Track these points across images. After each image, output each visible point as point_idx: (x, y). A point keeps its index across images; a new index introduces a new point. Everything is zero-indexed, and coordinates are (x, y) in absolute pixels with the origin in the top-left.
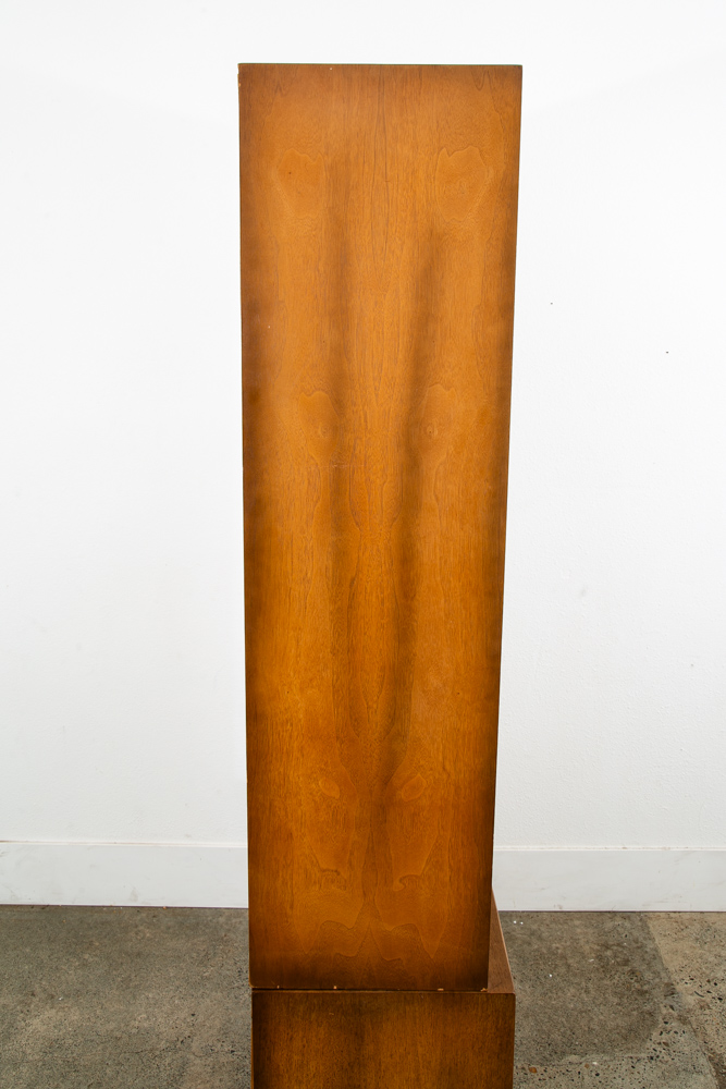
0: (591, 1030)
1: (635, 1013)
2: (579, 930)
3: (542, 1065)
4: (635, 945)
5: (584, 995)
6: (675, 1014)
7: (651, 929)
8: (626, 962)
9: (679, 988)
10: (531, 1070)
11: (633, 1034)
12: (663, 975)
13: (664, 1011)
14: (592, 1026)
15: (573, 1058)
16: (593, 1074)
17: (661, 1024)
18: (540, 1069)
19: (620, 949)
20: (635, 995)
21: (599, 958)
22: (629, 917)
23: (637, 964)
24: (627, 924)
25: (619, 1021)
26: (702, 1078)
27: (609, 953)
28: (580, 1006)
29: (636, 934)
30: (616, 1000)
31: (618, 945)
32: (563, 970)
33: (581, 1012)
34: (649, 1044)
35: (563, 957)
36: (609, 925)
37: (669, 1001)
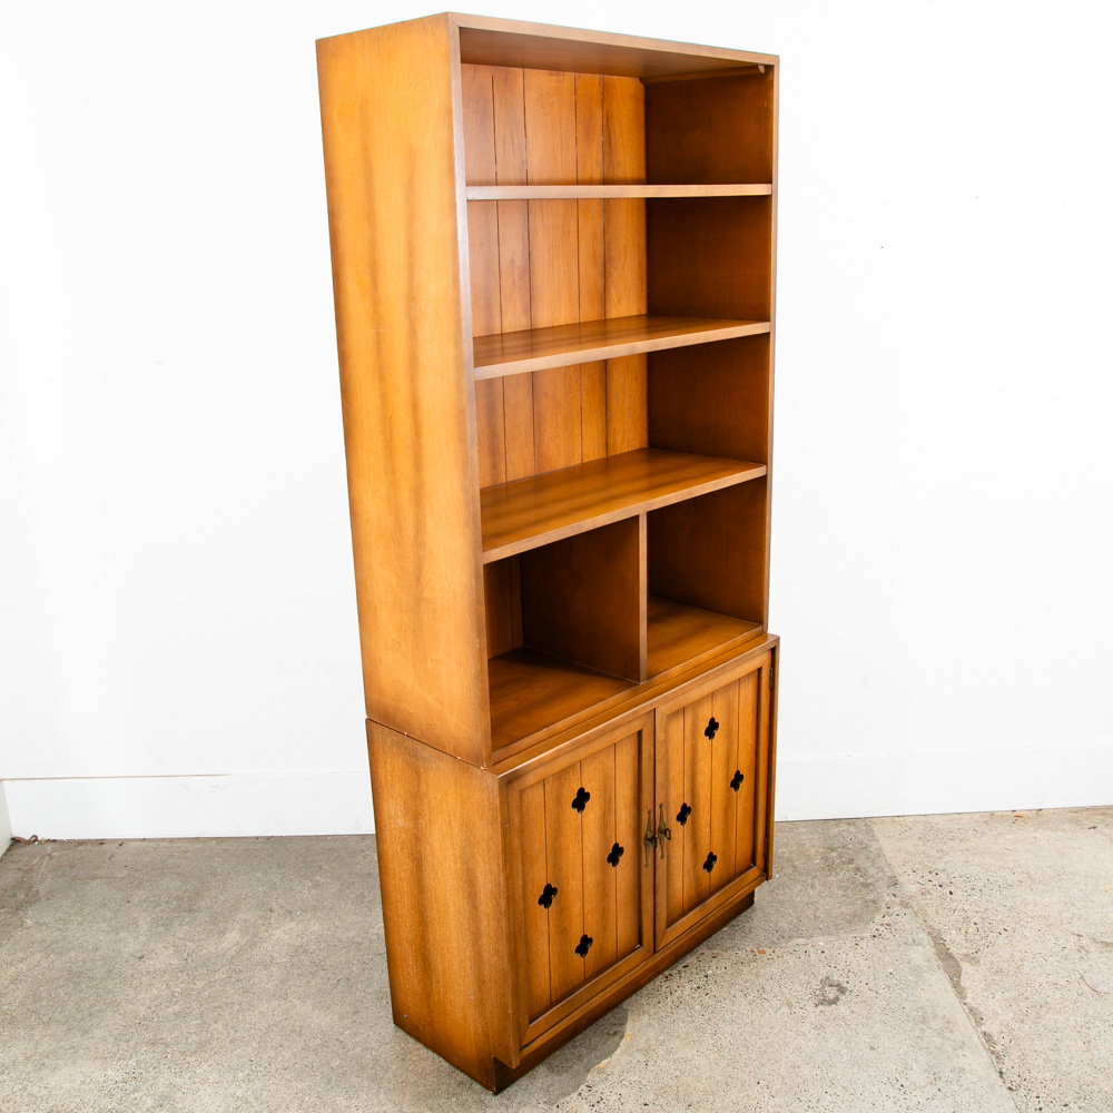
0: (816, 918)
1: (859, 902)
2: (804, 837)
3: (770, 947)
4: (859, 846)
5: (810, 890)
6: (897, 900)
7: (876, 832)
8: (851, 861)
9: (900, 879)
10: (760, 952)
11: (855, 919)
12: (886, 869)
13: (887, 899)
14: (818, 914)
15: (800, 941)
16: (819, 952)
17: (884, 909)
18: (769, 951)
19: (845, 851)
20: (860, 887)
21: (825, 859)
22: (854, 823)
23: (861, 861)
24: (852, 829)
25: (844, 909)
26: (921, 949)
27: (834, 854)
28: (806, 899)
29: (860, 836)
30: (841, 893)
31: (844, 847)
32: (790, 871)
33: (807, 904)
34: (872, 925)
35: (789, 860)
36: (834, 831)
37: (893, 889)
